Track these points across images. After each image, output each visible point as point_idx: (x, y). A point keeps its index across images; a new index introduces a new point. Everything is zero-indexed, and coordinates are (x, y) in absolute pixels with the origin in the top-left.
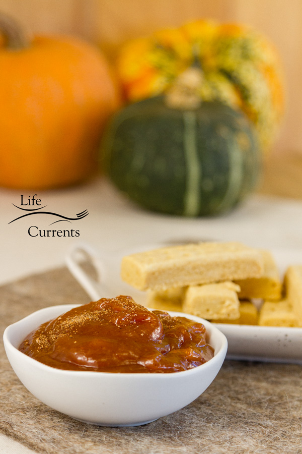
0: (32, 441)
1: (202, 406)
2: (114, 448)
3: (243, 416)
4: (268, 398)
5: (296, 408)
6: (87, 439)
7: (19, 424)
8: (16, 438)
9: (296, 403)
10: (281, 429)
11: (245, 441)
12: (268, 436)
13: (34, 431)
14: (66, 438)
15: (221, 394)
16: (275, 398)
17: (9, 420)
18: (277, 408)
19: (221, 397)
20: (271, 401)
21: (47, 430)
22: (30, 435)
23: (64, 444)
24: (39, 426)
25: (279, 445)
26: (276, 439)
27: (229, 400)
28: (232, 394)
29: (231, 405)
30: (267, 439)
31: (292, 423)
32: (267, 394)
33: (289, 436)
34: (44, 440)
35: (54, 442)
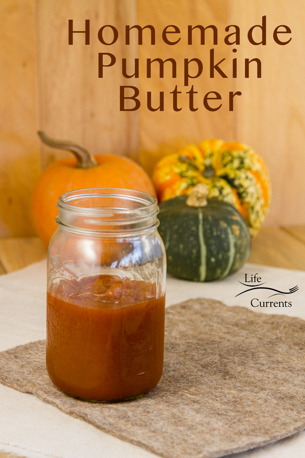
0: (97, 424)
1: (195, 404)
2: (143, 427)
3: (217, 410)
4: (234, 399)
5: (249, 406)
6: (128, 423)
7: (91, 414)
8: (90, 422)
9: (250, 403)
10: (238, 417)
11: (217, 423)
12: (230, 421)
13: (99, 418)
14: (117, 422)
15: (207, 397)
16: (238, 400)
17: (85, 412)
18: (238, 405)
19: (207, 399)
20: (235, 401)
21: (106, 417)
22: (97, 421)
23: (115, 426)
24: (102, 415)
25: (235, 426)
26: (234, 423)
27: (211, 400)
28: (213, 397)
29: (212, 403)
30: (229, 422)
31: (245, 414)
32: (234, 397)
33: (242, 421)
34: (104, 423)
35: (110, 424)
